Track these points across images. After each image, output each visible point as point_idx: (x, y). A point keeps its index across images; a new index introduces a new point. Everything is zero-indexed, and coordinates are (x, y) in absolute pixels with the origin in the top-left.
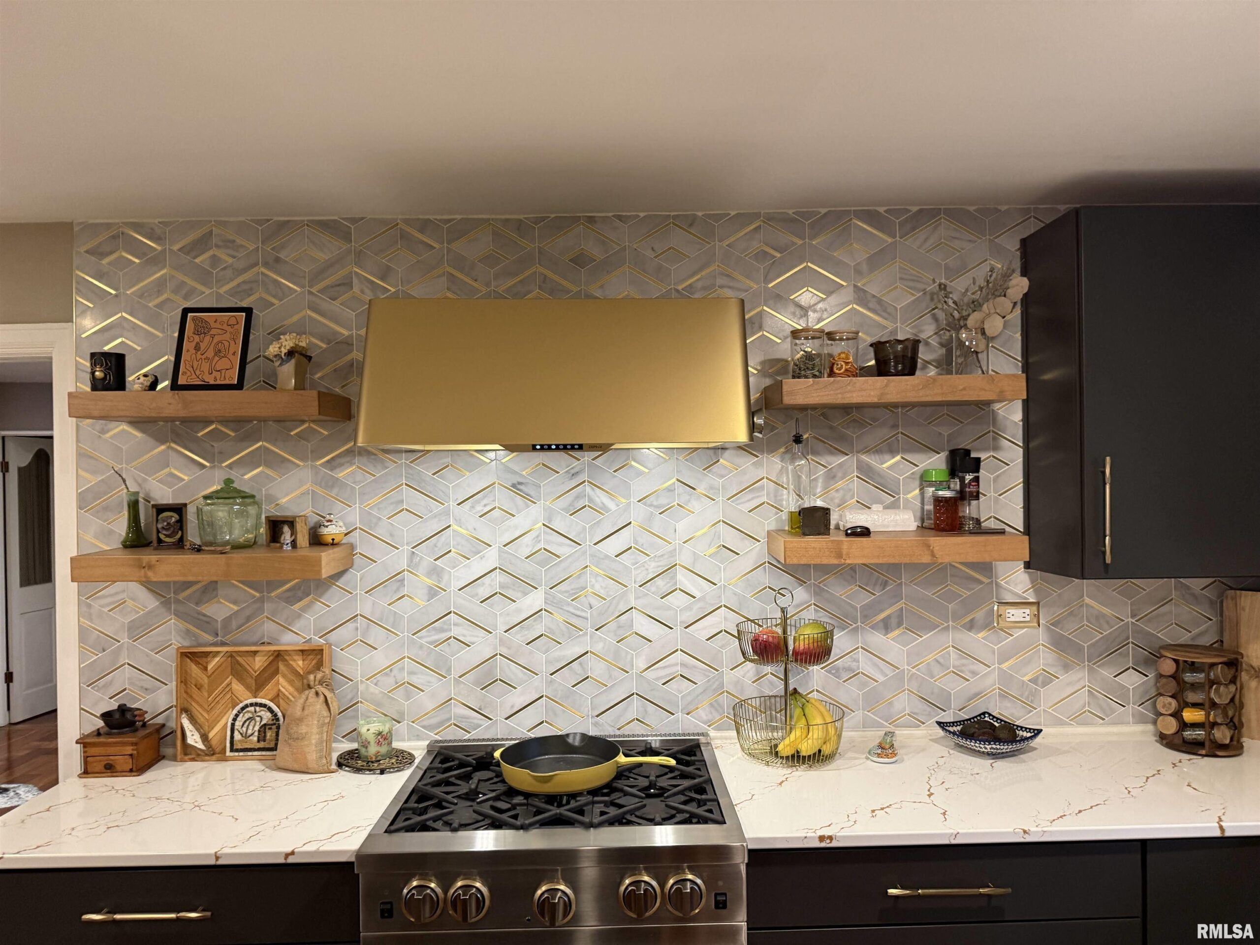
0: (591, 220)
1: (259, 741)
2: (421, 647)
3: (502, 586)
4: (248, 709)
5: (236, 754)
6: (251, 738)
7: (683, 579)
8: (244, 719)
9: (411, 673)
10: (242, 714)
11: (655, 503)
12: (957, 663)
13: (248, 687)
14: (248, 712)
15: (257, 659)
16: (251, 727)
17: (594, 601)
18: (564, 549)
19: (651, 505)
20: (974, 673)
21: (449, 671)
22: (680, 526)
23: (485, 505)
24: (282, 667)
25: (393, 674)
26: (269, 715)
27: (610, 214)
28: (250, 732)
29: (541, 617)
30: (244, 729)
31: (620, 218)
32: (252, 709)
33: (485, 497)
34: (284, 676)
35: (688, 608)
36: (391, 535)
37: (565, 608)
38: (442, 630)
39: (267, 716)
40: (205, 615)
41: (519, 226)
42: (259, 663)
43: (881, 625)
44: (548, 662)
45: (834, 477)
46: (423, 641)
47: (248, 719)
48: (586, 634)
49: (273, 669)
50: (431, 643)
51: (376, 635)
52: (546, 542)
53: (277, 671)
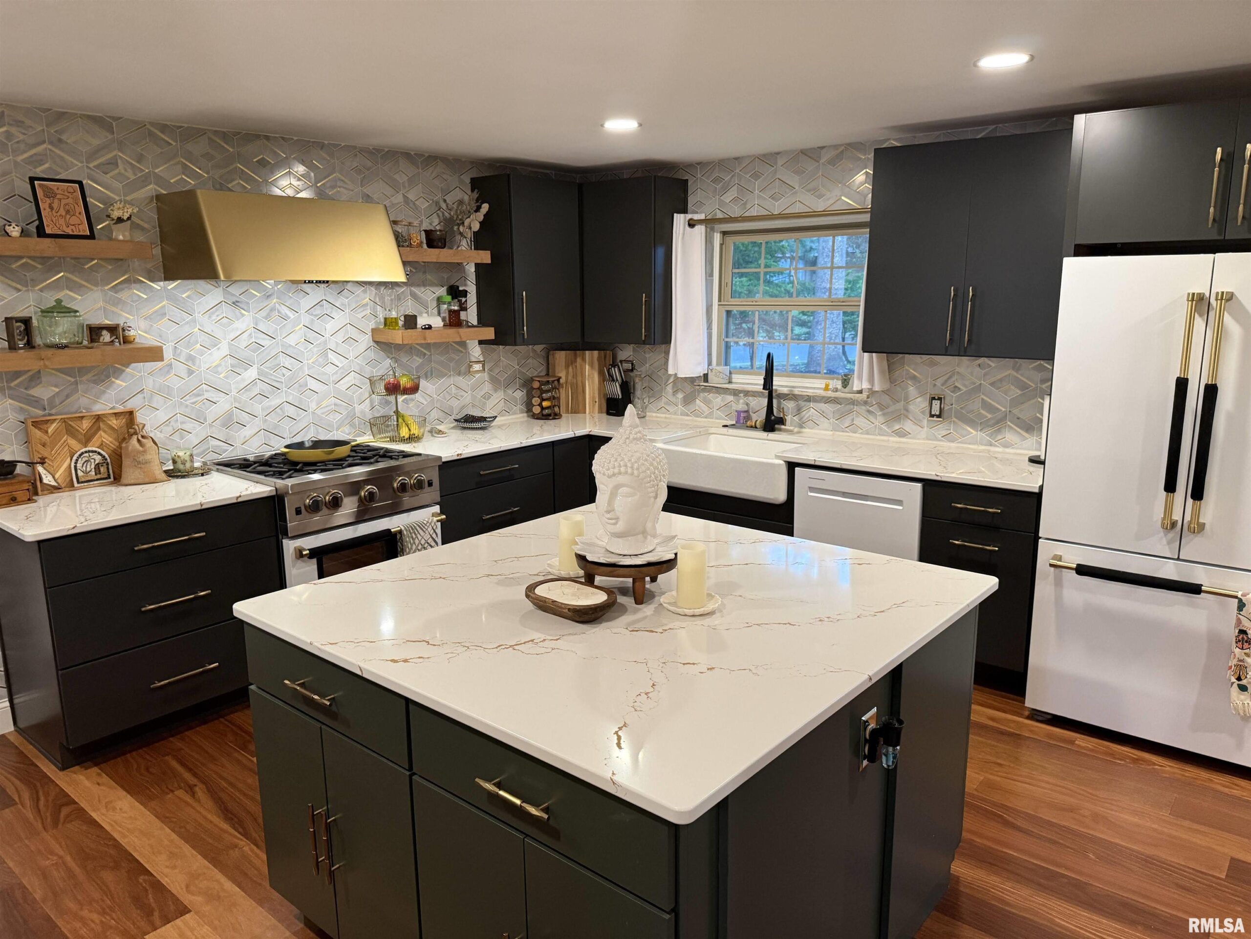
0: (267, 138)
1: (96, 475)
2: (187, 406)
3: (232, 366)
4: (84, 455)
5: (82, 485)
6: (90, 473)
7: (332, 357)
8: (82, 462)
9: (182, 423)
10: (80, 459)
11: (314, 313)
12: (455, 392)
13: (79, 441)
14: (84, 457)
15: (84, 422)
16: (88, 466)
17: (284, 371)
18: (266, 342)
19: (312, 315)
20: (462, 396)
21: (205, 419)
22: (328, 326)
23: (217, 316)
24: (102, 425)
25: (171, 424)
26: (99, 457)
27: (277, 136)
28: (88, 469)
29: (256, 383)
30: (84, 468)
31: (283, 138)
32: (87, 455)
33: (217, 310)
34: (105, 432)
35: (336, 373)
36: (161, 336)
37: (270, 377)
38: (198, 395)
39: (98, 458)
40: (34, 396)
41: (224, 136)
42: (86, 424)
43: (424, 376)
44: (263, 409)
45: (400, 299)
46: (188, 403)
47: (85, 462)
48: (282, 391)
49: (95, 428)
51: (157, 401)
52: (256, 338)
53: (99, 429)
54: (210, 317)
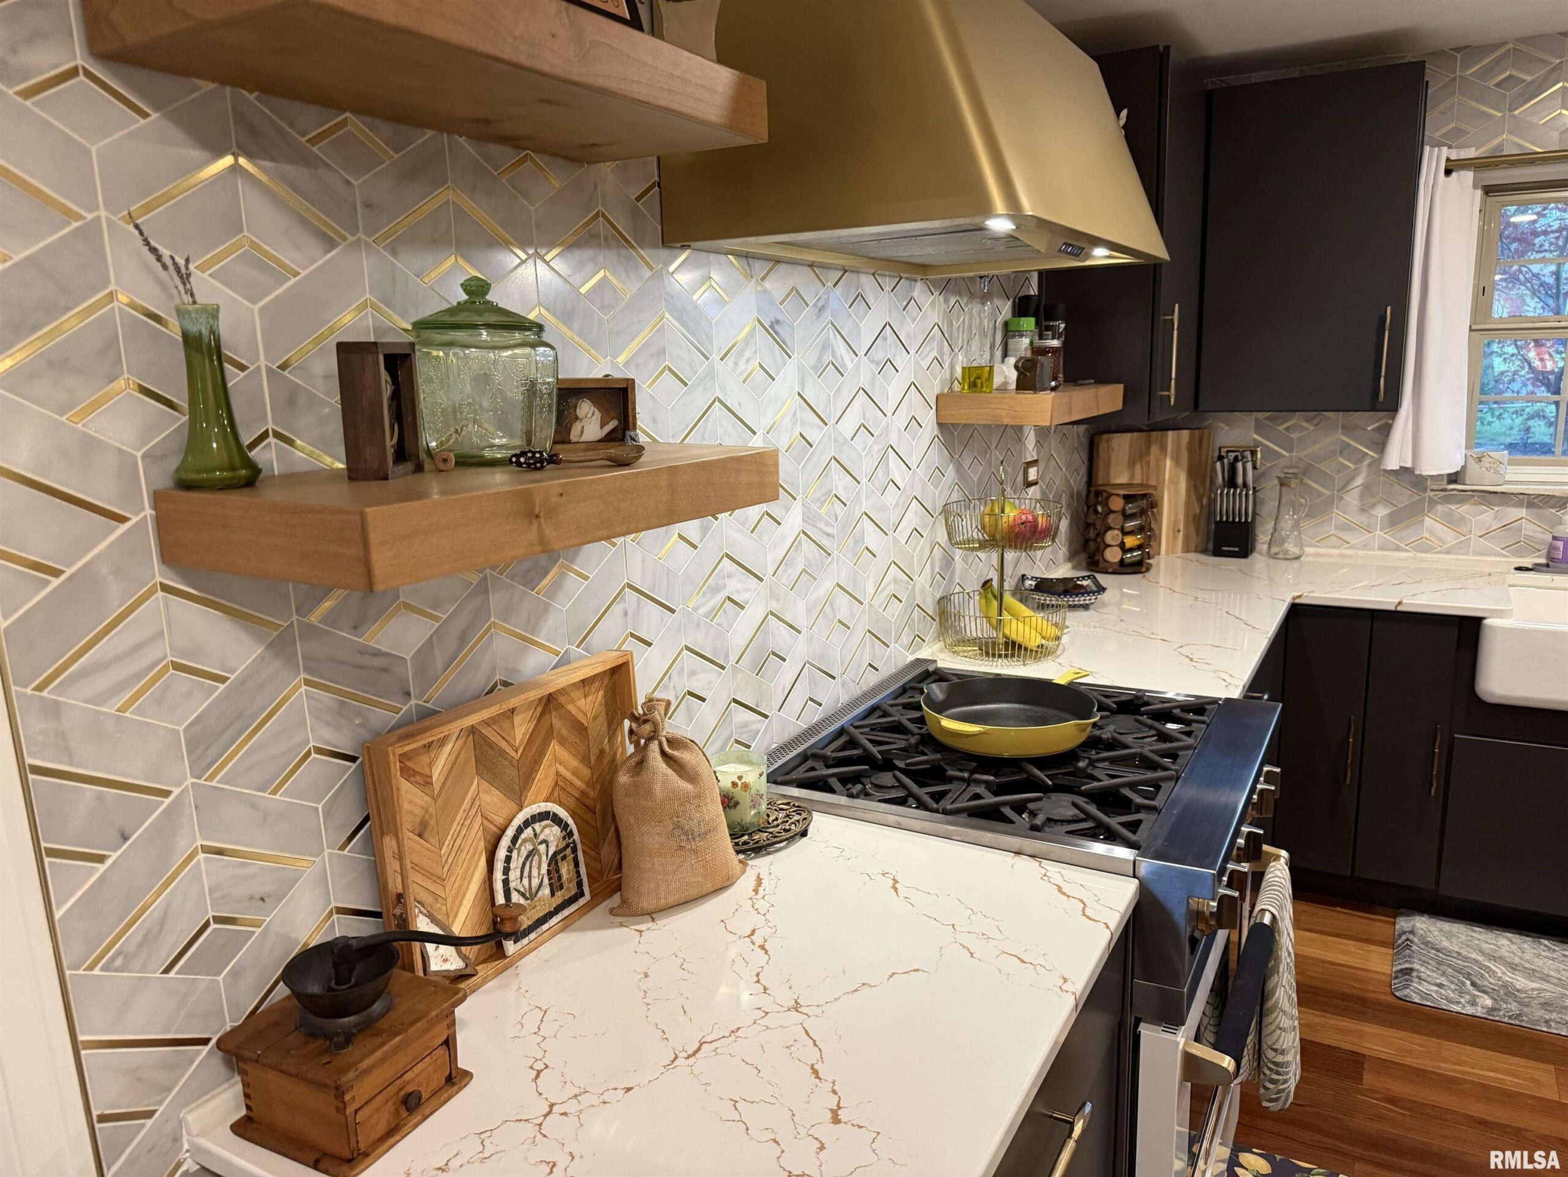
1: (553, 894)
2: (698, 625)
4: (523, 836)
5: (525, 941)
6: (540, 893)
7: (893, 467)
8: (521, 860)
9: (690, 674)
10: (515, 854)
11: (875, 359)
13: (509, 791)
14: (525, 841)
15: (517, 719)
16: (535, 872)
17: (837, 506)
18: (814, 432)
19: (872, 362)
21: (727, 656)
22: (890, 390)
23: (747, 360)
24: (555, 725)
26: (556, 830)
28: (535, 882)
29: (802, 542)
30: (526, 881)
32: (528, 832)
33: (747, 345)
34: (563, 742)
35: (897, 504)
37: (818, 524)
38: (716, 590)
39: (553, 837)
40: (377, 654)
42: (521, 730)
44: (808, 611)
46: (699, 614)
47: (527, 858)
48: (834, 558)
50: (707, 615)
51: (647, 620)
52: (801, 421)
53: (550, 734)
54: (736, 363)
